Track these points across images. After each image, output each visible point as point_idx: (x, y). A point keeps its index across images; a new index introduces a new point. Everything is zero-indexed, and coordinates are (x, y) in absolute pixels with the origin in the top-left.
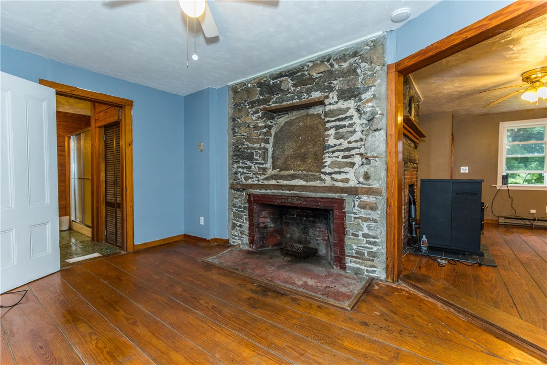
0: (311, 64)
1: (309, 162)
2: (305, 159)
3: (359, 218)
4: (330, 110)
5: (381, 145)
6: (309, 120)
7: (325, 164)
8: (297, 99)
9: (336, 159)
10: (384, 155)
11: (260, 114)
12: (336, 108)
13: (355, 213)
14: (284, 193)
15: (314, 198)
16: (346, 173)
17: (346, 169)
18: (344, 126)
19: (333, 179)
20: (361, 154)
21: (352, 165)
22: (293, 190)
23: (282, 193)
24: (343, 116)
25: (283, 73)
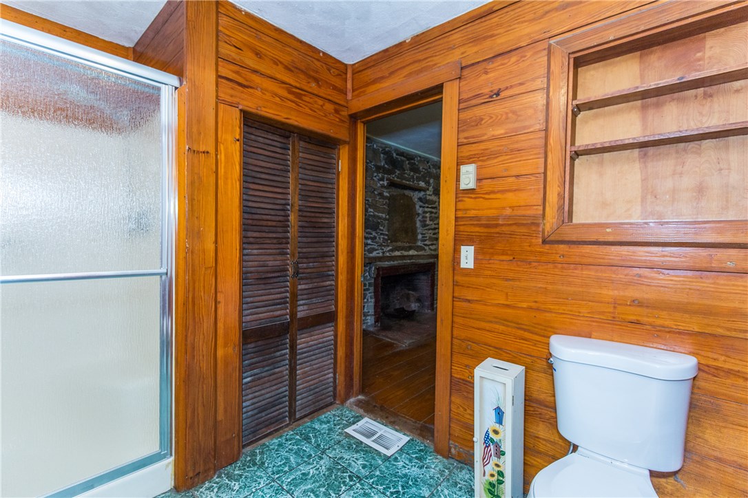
0: (419, 159)
1: (409, 235)
2: (407, 232)
6: (406, 200)
7: (427, 239)
8: (411, 181)
9: (430, 235)
12: (431, 199)
14: (406, 263)
15: (423, 264)
16: (435, 245)
22: (412, 259)
24: (434, 206)
25: (405, 154)
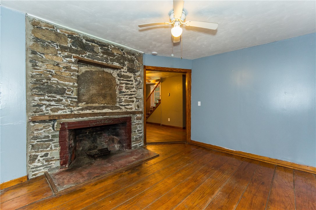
0: (113, 47)
1: (108, 99)
2: (105, 97)
3: (136, 124)
4: (124, 75)
5: (142, 94)
6: (105, 75)
7: (122, 101)
8: (105, 62)
9: (126, 99)
10: (143, 98)
11: (73, 60)
12: (126, 75)
13: (135, 122)
14: (98, 118)
15: (118, 118)
16: (131, 105)
17: (131, 103)
18: (129, 84)
19: (126, 108)
20: (135, 97)
21: (133, 101)
22: (105, 115)
23: (97, 118)
24: (130, 79)
25: (96, 41)
